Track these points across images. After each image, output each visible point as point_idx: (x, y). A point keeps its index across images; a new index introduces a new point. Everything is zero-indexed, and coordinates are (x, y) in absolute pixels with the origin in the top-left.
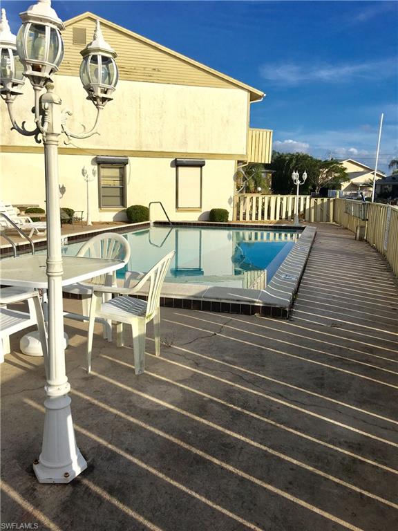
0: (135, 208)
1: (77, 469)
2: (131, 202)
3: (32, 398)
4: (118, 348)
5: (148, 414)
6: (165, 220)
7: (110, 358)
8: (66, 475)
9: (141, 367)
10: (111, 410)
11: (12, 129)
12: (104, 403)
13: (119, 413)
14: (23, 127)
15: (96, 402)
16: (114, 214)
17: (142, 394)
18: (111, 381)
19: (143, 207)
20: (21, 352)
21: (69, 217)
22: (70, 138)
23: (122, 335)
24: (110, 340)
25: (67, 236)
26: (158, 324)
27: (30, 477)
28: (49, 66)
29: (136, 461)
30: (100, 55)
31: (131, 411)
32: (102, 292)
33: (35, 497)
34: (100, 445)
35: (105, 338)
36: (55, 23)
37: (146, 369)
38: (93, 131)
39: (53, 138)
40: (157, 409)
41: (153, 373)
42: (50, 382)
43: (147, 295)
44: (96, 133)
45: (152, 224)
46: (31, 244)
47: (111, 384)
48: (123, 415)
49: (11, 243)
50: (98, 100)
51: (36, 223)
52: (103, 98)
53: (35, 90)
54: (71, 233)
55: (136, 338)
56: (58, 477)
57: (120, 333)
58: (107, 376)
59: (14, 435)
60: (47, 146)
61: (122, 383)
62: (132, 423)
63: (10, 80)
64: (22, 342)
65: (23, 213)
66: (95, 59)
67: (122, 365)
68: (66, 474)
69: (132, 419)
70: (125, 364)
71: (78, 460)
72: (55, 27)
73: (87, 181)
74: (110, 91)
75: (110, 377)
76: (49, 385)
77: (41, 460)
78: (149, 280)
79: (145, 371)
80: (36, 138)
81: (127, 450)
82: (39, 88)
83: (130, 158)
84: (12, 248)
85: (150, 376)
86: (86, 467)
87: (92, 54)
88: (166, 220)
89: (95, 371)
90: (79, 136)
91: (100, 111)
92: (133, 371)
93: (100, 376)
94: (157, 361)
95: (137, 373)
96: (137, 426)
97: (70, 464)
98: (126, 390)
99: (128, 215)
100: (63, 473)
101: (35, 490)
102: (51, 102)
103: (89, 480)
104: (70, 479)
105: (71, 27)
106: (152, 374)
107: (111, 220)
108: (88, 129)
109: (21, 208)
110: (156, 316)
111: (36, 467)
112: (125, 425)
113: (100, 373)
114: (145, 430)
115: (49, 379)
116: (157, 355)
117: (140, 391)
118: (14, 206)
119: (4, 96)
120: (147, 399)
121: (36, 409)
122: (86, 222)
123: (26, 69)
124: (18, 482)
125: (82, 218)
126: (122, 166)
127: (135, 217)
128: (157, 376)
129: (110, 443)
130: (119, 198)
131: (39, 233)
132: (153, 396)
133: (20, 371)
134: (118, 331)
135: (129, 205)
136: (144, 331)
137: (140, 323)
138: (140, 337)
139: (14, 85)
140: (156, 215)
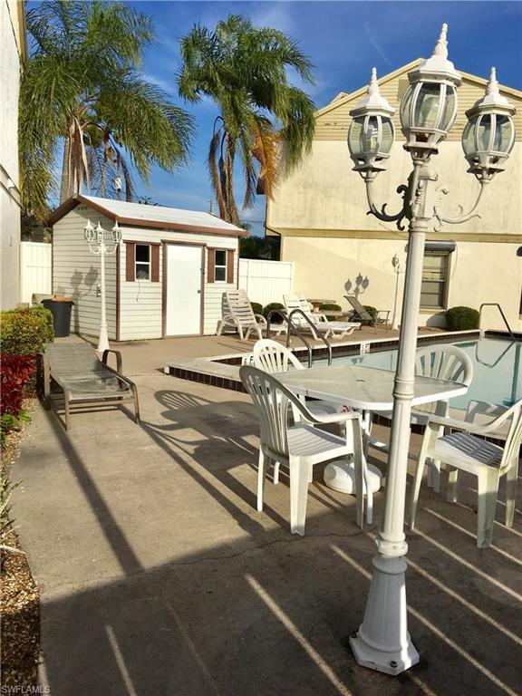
0: (458, 310)
1: (407, 660)
2: (452, 303)
3: (341, 547)
4: (449, 503)
5: (500, 609)
6: (504, 329)
7: (439, 516)
8: (393, 664)
9: (486, 537)
10: (446, 589)
11: (368, 213)
12: (435, 577)
13: (457, 596)
14: (383, 211)
15: (424, 573)
16: (429, 316)
17: (490, 578)
18: (443, 548)
19: (470, 310)
20: (325, 484)
21: (370, 318)
22: (443, 223)
23: (455, 488)
24: (437, 490)
25: (369, 342)
26: (515, 481)
27: (345, 652)
28: (439, 133)
29: (487, 672)
30: (494, 114)
31: (474, 598)
32: (440, 425)
33: (353, 682)
34: (434, 634)
35: (429, 486)
36: (452, 79)
37: (492, 543)
38: (473, 213)
39: (423, 223)
40: (513, 605)
41: (504, 550)
42: (382, 535)
43: (504, 439)
44: (477, 215)
45: (482, 334)
46: (328, 349)
47: (444, 552)
48: (463, 601)
49: (307, 345)
50: (485, 172)
51: (332, 323)
52: (490, 168)
53: (415, 165)
54: (374, 338)
55: (482, 496)
56: (382, 664)
57: (453, 483)
58: (436, 539)
59: (323, 590)
60: (414, 234)
61: (458, 554)
62: (477, 615)
63: (375, 154)
64: (327, 472)
65: (317, 309)
66: (487, 119)
67: (456, 529)
68: (394, 662)
69: (477, 611)
70: (462, 529)
71: (408, 648)
72: (451, 84)
73: (398, 273)
74: (502, 159)
75: (440, 542)
76: (381, 539)
77: (360, 633)
78: (511, 417)
79: (491, 546)
80: (398, 224)
81: (473, 654)
82: (421, 163)
83: (457, 243)
84: (307, 351)
85: (500, 554)
86: (418, 661)
87: (483, 113)
88: (506, 330)
89: (420, 530)
90: (454, 220)
91: (485, 187)
92: (474, 541)
93: (427, 538)
94: (506, 534)
95: (479, 545)
96: (485, 622)
97: (399, 651)
98: (466, 567)
99: (447, 319)
100: (390, 660)
101: (352, 671)
102: (427, 179)
103: (423, 681)
104: (398, 670)
105: (397, 79)
106: (503, 552)
107: (424, 325)
108: (466, 211)
109: (315, 304)
110: (511, 469)
111: (353, 642)
112: (467, 616)
113: (426, 534)
114: (498, 631)
115: (383, 530)
116: (508, 525)
117: (487, 573)
118: (308, 301)
119: (364, 174)
120: (498, 587)
121: (347, 563)
122: (391, 326)
123: (409, 140)
124: (331, 655)
125: (387, 320)
126: (446, 253)
127: (459, 323)
128: (511, 557)
129: (448, 636)
130: (437, 296)
131: (334, 336)
132: (506, 584)
133: (324, 508)
134: (451, 480)
135: (450, 305)
136: (495, 488)
137: (490, 476)
138: (488, 495)
139: (379, 159)
140: (489, 321)
